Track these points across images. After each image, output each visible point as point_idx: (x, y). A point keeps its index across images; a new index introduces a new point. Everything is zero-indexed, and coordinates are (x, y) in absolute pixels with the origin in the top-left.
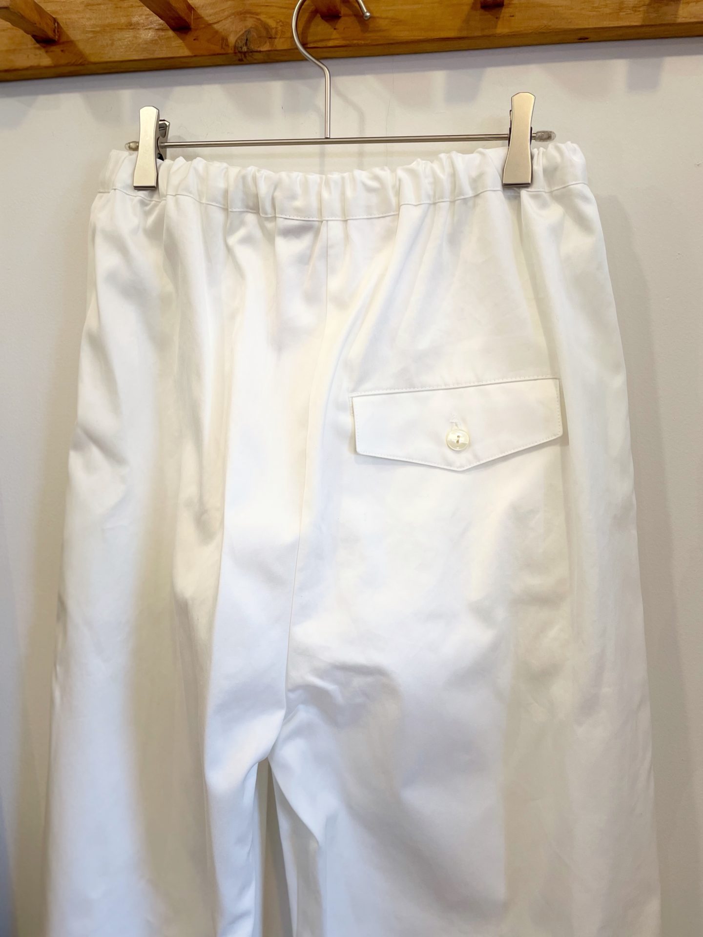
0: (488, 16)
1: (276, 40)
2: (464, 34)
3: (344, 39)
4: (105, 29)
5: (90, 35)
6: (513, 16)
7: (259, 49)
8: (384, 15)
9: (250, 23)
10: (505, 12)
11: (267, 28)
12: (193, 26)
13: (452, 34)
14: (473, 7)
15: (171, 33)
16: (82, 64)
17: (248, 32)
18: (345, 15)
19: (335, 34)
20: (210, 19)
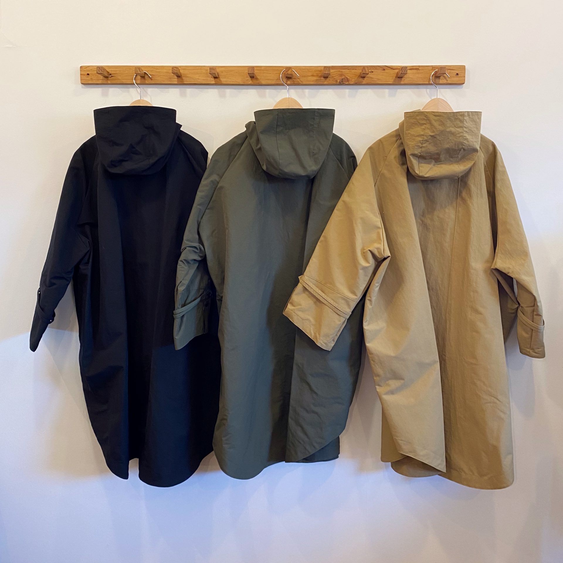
0: (399, 79)
1: (350, 82)
3: (366, 82)
5: (301, 77)
6: (405, 80)
7: (345, 83)
9: (343, 77)
10: (403, 79)
11: (347, 79)
12: (329, 77)
13: (391, 83)
14: (396, 77)
15: (323, 78)
16: (298, 84)
17: (343, 79)
18: (367, 77)
19: (364, 81)
20: (334, 76)
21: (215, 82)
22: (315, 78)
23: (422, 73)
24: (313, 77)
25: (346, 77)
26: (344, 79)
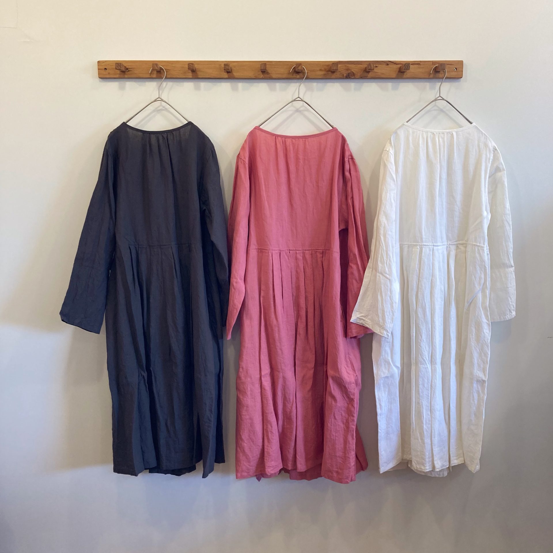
0: (401, 73)
1: (356, 76)
2: (397, 77)
3: (371, 76)
4: (313, 71)
5: (309, 72)
6: (407, 74)
7: (351, 77)
8: (380, 72)
10: (405, 73)
11: (353, 73)
12: (336, 72)
14: (398, 72)
15: (330, 73)
16: (307, 78)
18: (372, 72)
19: (369, 75)
20: (341, 70)
21: (228, 76)
22: (323, 73)
23: (423, 67)
24: (321, 72)
25: (353, 72)
26: (350, 73)
